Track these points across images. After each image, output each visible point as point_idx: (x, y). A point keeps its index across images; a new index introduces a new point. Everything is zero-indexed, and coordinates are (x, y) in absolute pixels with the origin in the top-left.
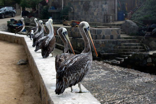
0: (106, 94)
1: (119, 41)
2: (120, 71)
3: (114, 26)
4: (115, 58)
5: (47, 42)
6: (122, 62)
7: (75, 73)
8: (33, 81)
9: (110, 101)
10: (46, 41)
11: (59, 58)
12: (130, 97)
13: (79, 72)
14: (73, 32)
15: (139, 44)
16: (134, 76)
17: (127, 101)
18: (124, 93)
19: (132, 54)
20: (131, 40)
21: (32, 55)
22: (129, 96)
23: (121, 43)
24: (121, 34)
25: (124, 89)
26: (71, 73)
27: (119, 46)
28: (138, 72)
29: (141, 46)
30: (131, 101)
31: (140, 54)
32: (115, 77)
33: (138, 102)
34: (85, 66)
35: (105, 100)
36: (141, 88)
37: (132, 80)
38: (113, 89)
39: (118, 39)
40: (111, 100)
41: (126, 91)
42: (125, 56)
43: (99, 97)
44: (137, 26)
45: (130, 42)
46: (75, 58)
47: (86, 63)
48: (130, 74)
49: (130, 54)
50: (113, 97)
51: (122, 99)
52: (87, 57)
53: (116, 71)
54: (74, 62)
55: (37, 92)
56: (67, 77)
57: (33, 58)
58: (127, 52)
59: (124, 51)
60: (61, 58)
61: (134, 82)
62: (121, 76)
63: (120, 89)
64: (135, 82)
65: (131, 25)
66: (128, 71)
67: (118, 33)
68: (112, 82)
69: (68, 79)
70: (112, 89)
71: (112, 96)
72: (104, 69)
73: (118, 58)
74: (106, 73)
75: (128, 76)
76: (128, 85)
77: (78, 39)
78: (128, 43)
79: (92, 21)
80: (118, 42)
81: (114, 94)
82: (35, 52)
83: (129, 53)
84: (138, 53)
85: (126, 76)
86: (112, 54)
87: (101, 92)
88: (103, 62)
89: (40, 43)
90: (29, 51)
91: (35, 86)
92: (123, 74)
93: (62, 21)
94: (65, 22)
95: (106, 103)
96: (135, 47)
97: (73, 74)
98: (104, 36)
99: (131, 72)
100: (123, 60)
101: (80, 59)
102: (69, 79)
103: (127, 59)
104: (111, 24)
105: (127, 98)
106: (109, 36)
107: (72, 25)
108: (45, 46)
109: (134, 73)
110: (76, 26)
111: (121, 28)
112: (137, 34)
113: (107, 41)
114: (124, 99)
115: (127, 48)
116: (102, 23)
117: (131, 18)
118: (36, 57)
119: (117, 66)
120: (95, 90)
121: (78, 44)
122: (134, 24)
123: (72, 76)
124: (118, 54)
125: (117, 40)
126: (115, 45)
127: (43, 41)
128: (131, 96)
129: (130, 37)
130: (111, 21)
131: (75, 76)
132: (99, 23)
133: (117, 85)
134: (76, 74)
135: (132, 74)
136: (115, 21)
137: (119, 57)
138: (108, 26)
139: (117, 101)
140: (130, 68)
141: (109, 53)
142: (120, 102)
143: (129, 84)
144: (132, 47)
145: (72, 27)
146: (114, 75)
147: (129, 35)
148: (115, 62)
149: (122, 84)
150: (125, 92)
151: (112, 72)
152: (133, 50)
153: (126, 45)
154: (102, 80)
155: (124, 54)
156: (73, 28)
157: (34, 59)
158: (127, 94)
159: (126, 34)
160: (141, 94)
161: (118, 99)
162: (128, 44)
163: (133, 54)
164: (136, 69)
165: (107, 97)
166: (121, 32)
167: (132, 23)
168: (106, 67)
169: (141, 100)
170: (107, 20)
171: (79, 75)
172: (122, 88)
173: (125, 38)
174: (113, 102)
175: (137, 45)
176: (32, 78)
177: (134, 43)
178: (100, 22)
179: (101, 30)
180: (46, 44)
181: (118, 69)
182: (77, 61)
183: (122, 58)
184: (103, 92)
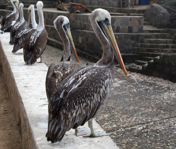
0: (120, 116)
1: (141, 36)
2: (142, 80)
3: (134, 13)
4: (135, 60)
5: (32, 39)
6: (145, 68)
7: (83, 102)
8: (8, 101)
9: (127, 127)
10: (32, 36)
11: (54, 71)
12: (156, 121)
13: (91, 100)
14: (72, 20)
15: (170, 41)
16: (162, 89)
17: (152, 127)
18: (148, 115)
19: (160, 55)
20: (159, 34)
21: (8, 58)
22: (156, 119)
23: (144, 39)
24: (145, 24)
25: (148, 108)
26: (76, 104)
27: (140, 44)
28: (169, 83)
29: (173, 44)
30: (158, 127)
31: (172, 55)
32: (135, 90)
33: (169, 130)
34: (101, 89)
35: (120, 125)
36: (174, 107)
37: (160, 95)
38: (132, 107)
39: (140, 33)
40: (129, 125)
41: (151, 112)
42: (149, 58)
43: (111, 120)
44: (168, 13)
45: (157, 37)
46: (83, 74)
47: (103, 84)
48: (157, 85)
49: (157, 55)
50: (131, 120)
51: (144, 124)
52: (105, 71)
53: (136, 81)
54: (81, 81)
55: (15, 122)
56: (69, 111)
57: (9, 64)
58: (152, 52)
59: (148, 50)
60: (57, 70)
61: (163, 97)
62: (143, 88)
63: (142, 109)
64: (165, 98)
65: (160, 13)
66: (154, 81)
67: (140, 24)
68: (130, 97)
69: (70, 115)
70: (129, 107)
71: (129, 119)
72: (118, 77)
73: (139, 61)
74: (120, 83)
75: (154, 89)
76: (153, 102)
77: (79, 32)
78: (154, 39)
79: (101, 4)
80: (139, 37)
81: (133, 116)
82: (12, 53)
83: (156, 53)
84: (168, 54)
85: (151, 88)
86: (131, 54)
87: (113, 113)
88: (117, 66)
89: (21, 39)
90: (3, 50)
91: (11, 110)
92: (147, 85)
93: (56, 3)
94: (60, 5)
95: (121, 129)
96: (165, 44)
97: (80, 106)
98: (118, 27)
99: (158, 83)
100: (147, 64)
101: (91, 76)
102: (72, 114)
103: (152, 63)
104: (129, 10)
105: (152, 123)
106: (127, 27)
107: (70, 10)
108: (30, 45)
109: (162, 85)
110: (76, 12)
111: (145, 16)
112: (168, 26)
113: (122, 35)
114: (148, 125)
115: (153, 46)
116: (115, 8)
117: (160, 2)
118: (13, 63)
119: (137, 73)
120: (105, 110)
121: (79, 38)
122: (165, 11)
123: (78, 108)
124: (138, 54)
125: (138, 34)
126: (134, 41)
127: (27, 36)
128: (158, 119)
129: (158, 30)
130: (129, 6)
131: (84, 109)
132: (111, 7)
133: (137, 102)
134: (84, 104)
135: (160, 86)
136: (135, 5)
137: (140, 59)
138: (125, 13)
139: (138, 127)
140: (157, 77)
141: (125, 53)
142: (142, 128)
143: (155, 101)
144: (160, 44)
145: (70, 13)
146: (132, 87)
147: (155, 26)
148: (134, 67)
149: (144, 101)
150: (149, 113)
151: (129, 82)
152: (162, 49)
153: (151, 42)
154: (115, 94)
155: (148, 55)
156: (73, 14)
157: (11, 67)
158: (153, 116)
159: (151, 24)
160: (173, 116)
161: (139, 124)
162: (154, 41)
163: (162, 55)
164: (165, 79)
165: (122, 121)
166: (144, 22)
167: (161, 9)
168: (121, 74)
169: (174, 126)
170: (123, 3)
171: (90, 106)
172: (145, 107)
173: (150, 31)
174: (132, 129)
175: (168, 42)
176: (7, 96)
177: (163, 40)
178: (113, 7)
179: (115, 18)
180: (31, 42)
181: (138, 78)
182: (85, 79)
183: (145, 61)
184: (116, 113)
